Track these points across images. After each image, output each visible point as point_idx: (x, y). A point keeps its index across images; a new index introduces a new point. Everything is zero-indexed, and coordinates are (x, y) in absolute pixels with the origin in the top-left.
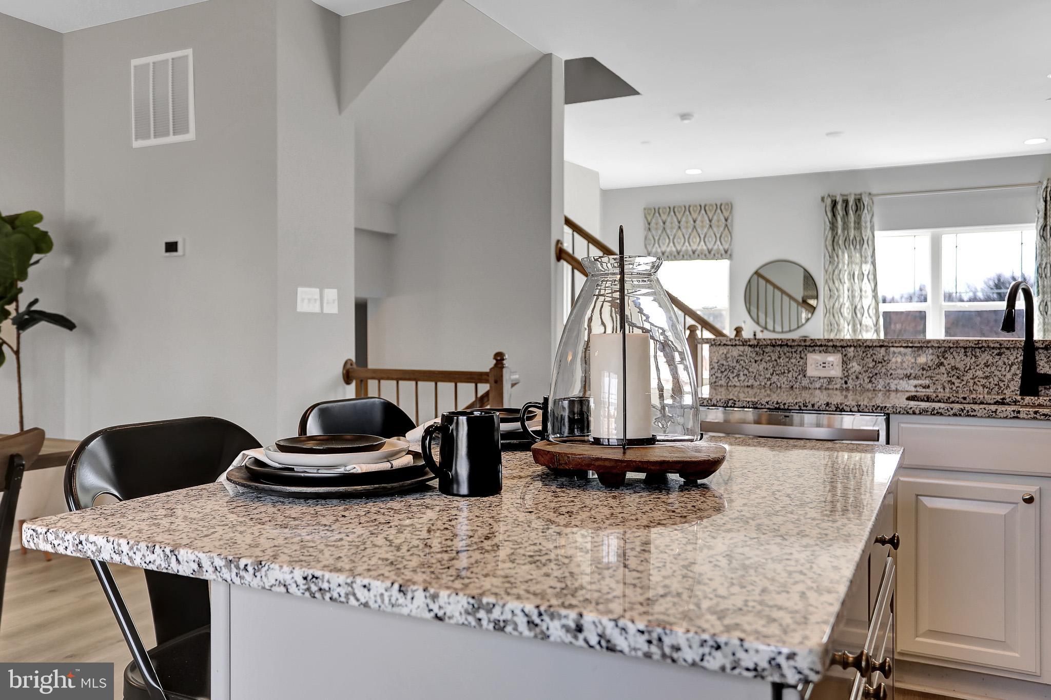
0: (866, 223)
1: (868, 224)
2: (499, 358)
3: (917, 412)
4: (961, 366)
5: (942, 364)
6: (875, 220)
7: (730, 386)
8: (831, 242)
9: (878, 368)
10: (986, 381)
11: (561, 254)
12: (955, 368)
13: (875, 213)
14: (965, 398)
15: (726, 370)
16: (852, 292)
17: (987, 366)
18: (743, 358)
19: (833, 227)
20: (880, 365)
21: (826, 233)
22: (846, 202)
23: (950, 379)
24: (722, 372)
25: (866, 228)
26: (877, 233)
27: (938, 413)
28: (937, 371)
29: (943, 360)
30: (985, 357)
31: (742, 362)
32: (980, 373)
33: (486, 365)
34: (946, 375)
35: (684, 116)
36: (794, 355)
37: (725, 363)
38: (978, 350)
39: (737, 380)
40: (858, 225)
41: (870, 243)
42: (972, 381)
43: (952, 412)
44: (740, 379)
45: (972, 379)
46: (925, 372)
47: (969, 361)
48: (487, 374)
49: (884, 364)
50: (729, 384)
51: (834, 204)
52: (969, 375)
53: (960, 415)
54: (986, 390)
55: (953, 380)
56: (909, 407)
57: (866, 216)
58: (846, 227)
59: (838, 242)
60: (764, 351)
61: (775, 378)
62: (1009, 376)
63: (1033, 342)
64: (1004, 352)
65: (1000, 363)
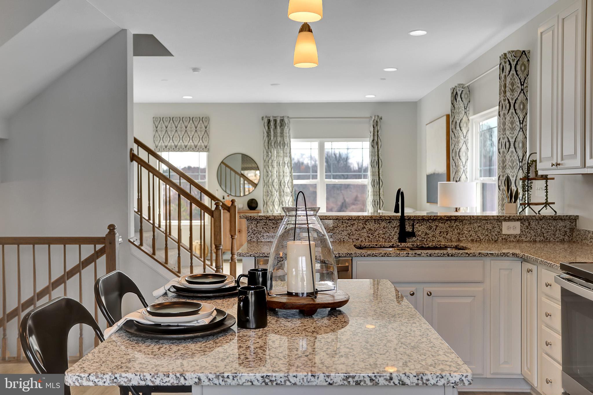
0: (286, 133)
1: (288, 134)
2: (112, 228)
3: (366, 256)
4: (372, 228)
5: (364, 228)
6: (291, 132)
7: (259, 242)
8: (267, 144)
10: (383, 235)
11: (134, 157)
12: (370, 230)
13: (291, 129)
14: (376, 245)
15: (256, 233)
16: (279, 173)
17: (384, 228)
18: (266, 226)
19: (269, 135)
20: (336, 229)
21: (265, 138)
22: (275, 121)
23: (368, 235)
24: (254, 234)
25: (286, 137)
26: (292, 140)
27: (375, 256)
28: (362, 231)
29: (365, 226)
30: (383, 224)
31: (265, 229)
32: (381, 232)
33: (103, 233)
34: (366, 233)
35: (195, 70)
37: (256, 229)
38: (380, 221)
39: (262, 238)
40: (282, 133)
41: (289, 145)
42: (378, 236)
43: (381, 255)
44: (264, 238)
45: (378, 235)
46: (357, 232)
47: (377, 226)
48: (104, 238)
49: (338, 228)
50: (258, 241)
51: (269, 121)
52: (377, 233)
53: (385, 256)
54: (384, 240)
55: (370, 235)
56: (362, 253)
57: (286, 130)
58: (275, 135)
59: (271, 144)
60: (277, 222)
62: (393, 233)
63: (404, 216)
64: (391, 222)
65: (390, 227)
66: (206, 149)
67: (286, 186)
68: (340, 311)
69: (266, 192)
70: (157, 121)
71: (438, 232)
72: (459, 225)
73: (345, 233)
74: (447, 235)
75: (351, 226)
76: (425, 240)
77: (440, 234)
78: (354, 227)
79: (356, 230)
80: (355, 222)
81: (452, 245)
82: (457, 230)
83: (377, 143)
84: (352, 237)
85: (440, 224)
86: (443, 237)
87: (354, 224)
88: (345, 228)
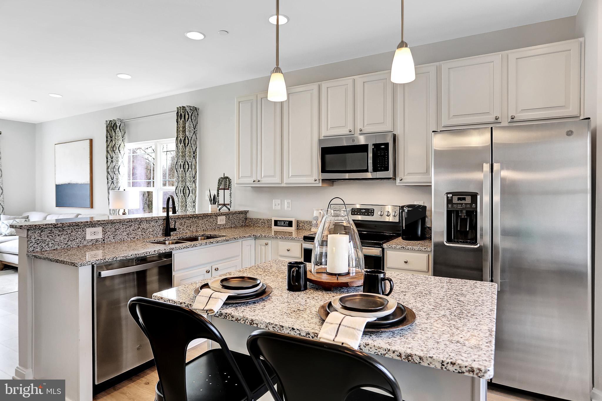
4: (145, 228)
5: (139, 228)
7: (43, 251)
9: (117, 232)
10: (153, 232)
12: (143, 229)
15: (40, 242)
17: (153, 227)
18: (51, 234)
23: (142, 233)
24: (38, 244)
28: (138, 231)
29: (140, 226)
31: (50, 237)
32: (151, 230)
34: (141, 232)
36: (80, 230)
37: (40, 238)
38: (150, 221)
39: (47, 247)
42: (149, 233)
44: (49, 246)
45: (149, 232)
46: (133, 232)
47: (148, 225)
49: (119, 230)
50: (43, 250)
54: (153, 236)
55: (143, 233)
60: (63, 229)
61: (69, 243)
62: (159, 230)
64: (158, 221)
65: (157, 225)
71: (185, 226)
72: (197, 220)
73: (125, 233)
74: (190, 228)
75: (130, 227)
76: (178, 233)
77: (187, 228)
78: (132, 228)
79: (133, 230)
80: (132, 224)
82: (196, 224)
84: (131, 236)
85: (187, 221)
86: (189, 230)
87: (132, 225)
88: (125, 230)
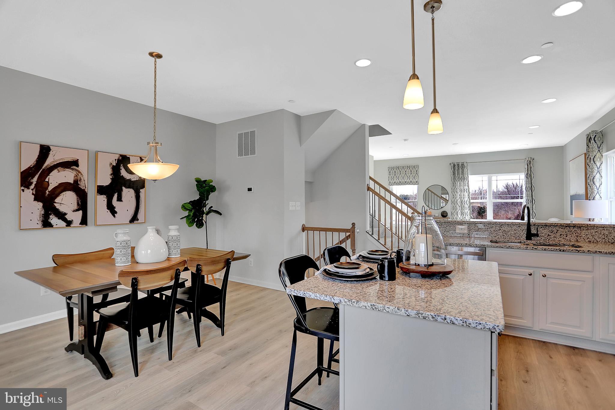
0: (465, 172)
1: (466, 173)
2: (353, 224)
3: (495, 247)
4: (506, 230)
6: (468, 171)
8: (453, 179)
10: (515, 235)
11: (369, 189)
12: (504, 231)
13: (469, 169)
14: (508, 241)
16: (461, 196)
17: (515, 230)
19: (454, 174)
20: (480, 229)
21: (452, 176)
22: (458, 165)
25: (465, 174)
26: (469, 176)
27: (502, 247)
28: (499, 232)
29: (501, 228)
30: (515, 227)
32: (513, 233)
33: (349, 227)
34: (502, 233)
35: (405, 140)
36: (452, 226)
40: (463, 172)
41: (467, 179)
43: (506, 247)
47: (509, 229)
48: (350, 230)
51: (454, 166)
52: (509, 233)
53: (509, 248)
54: (514, 238)
56: (492, 245)
57: (465, 170)
58: (458, 173)
59: (456, 179)
61: (445, 233)
62: (522, 234)
63: (530, 223)
64: (520, 226)
65: (519, 229)
66: (417, 183)
67: (466, 203)
68: (447, 277)
69: (453, 207)
70: (390, 169)
71: (558, 234)
72: (577, 230)
74: (566, 236)
75: (491, 228)
76: (548, 239)
77: (560, 236)
78: (493, 229)
79: (494, 231)
80: (493, 226)
81: (569, 244)
82: (576, 233)
83: (531, 175)
85: (561, 229)
86: (563, 238)
87: (493, 227)
88: (486, 229)
